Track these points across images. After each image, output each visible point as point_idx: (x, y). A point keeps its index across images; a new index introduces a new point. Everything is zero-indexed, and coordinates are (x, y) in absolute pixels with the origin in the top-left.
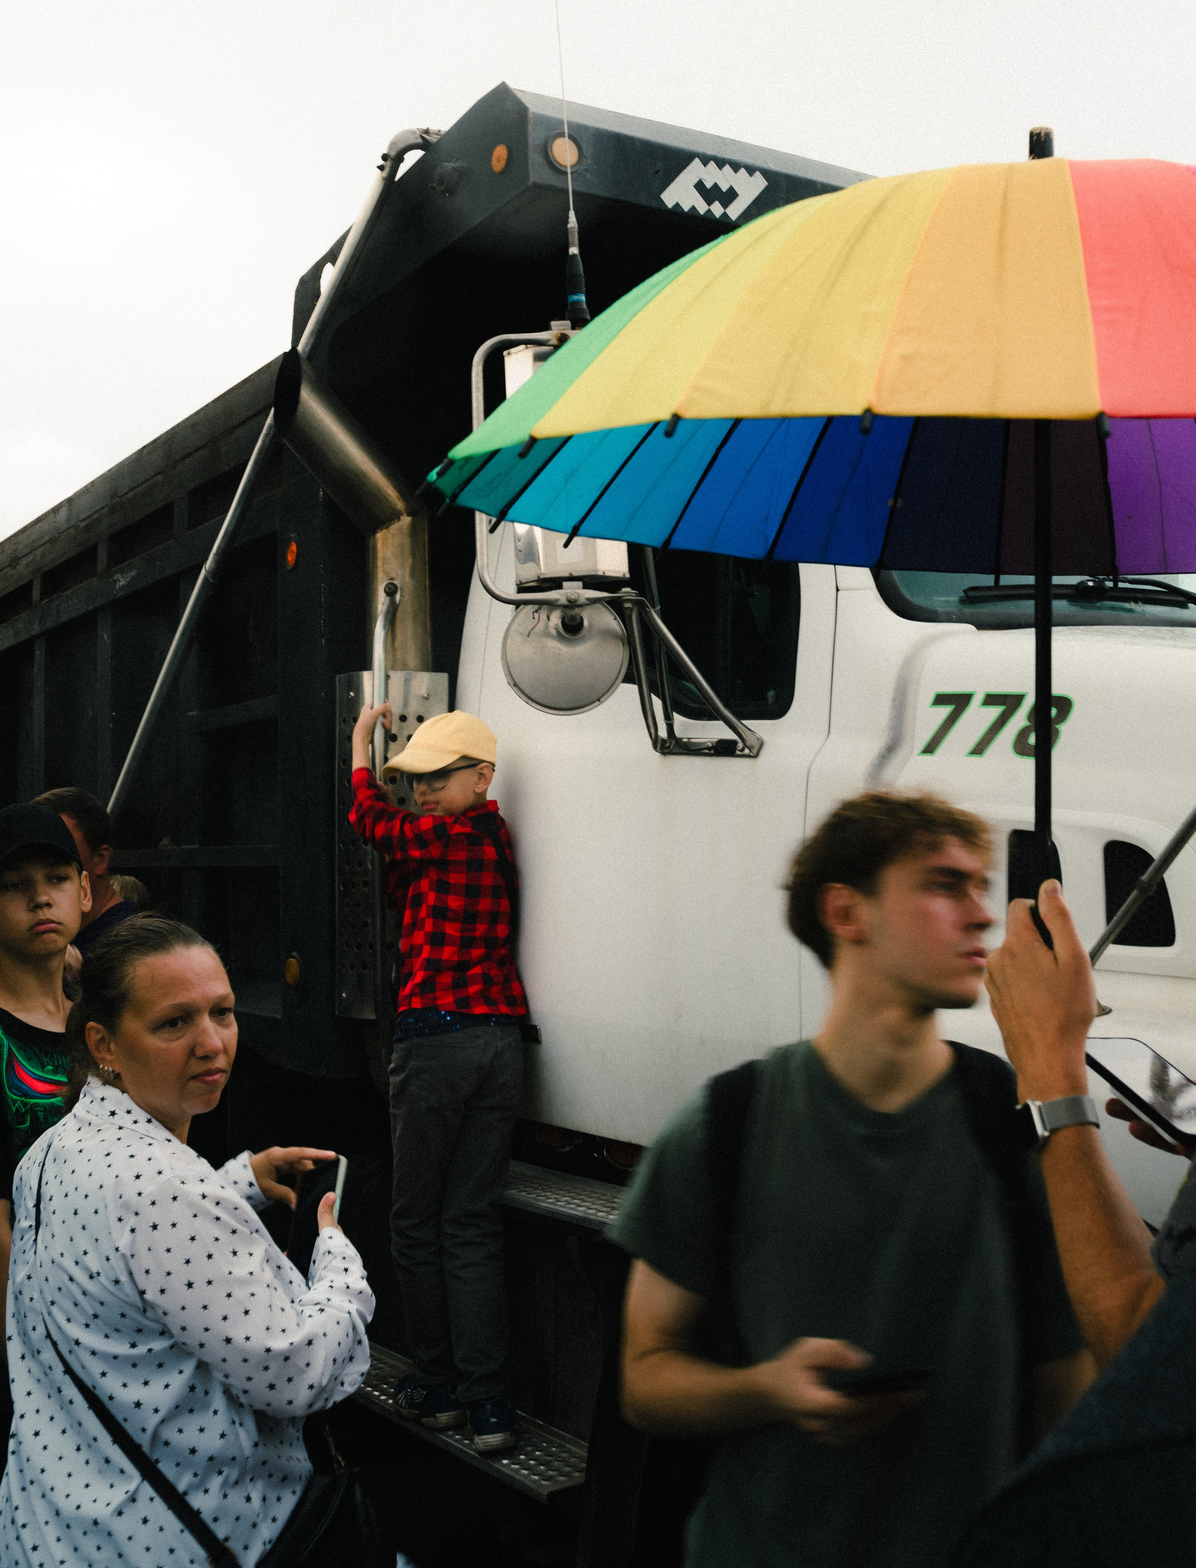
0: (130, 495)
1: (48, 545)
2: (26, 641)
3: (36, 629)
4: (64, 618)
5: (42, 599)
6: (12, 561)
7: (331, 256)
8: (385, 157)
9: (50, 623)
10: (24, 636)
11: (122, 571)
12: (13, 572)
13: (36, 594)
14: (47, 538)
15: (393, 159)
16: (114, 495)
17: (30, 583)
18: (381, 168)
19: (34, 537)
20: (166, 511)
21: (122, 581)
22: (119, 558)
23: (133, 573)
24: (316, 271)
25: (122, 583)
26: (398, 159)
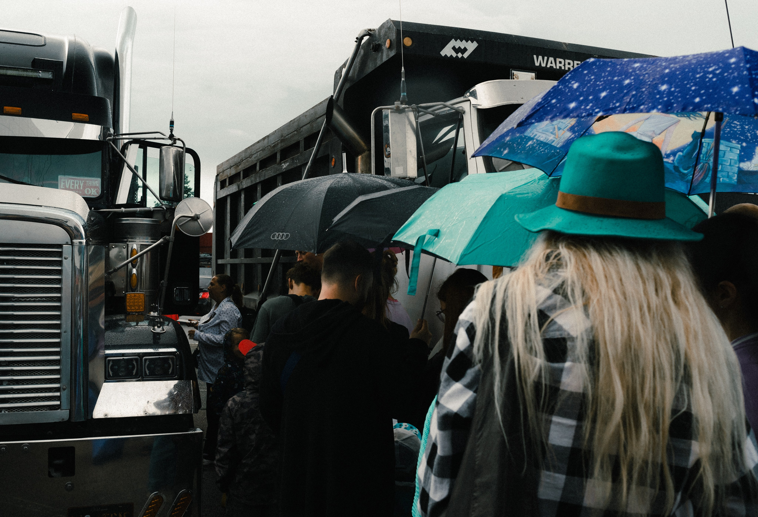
0: (287, 137)
1: (261, 151)
2: (254, 184)
3: (258, 181)
4: (266, 177)
5: (260, 170)
6: (250, 155)
7: (344, 65)
8: (357, 38)
9: (262, 179)
10: (254, 183)
11: (284, 163)
12: (250, 159)
13: (258, 168)
14: (261, 149)
15: (359, 40)
16: (282, 136)
17: (256, 164)
18: (356, 41)
19: (257, 148)
20: (297, 144)
21: (285, 166)
22: (284, 158)
23: (288, 164)
24: (341, 69)
25: (285, 167)
26: (362, 38)
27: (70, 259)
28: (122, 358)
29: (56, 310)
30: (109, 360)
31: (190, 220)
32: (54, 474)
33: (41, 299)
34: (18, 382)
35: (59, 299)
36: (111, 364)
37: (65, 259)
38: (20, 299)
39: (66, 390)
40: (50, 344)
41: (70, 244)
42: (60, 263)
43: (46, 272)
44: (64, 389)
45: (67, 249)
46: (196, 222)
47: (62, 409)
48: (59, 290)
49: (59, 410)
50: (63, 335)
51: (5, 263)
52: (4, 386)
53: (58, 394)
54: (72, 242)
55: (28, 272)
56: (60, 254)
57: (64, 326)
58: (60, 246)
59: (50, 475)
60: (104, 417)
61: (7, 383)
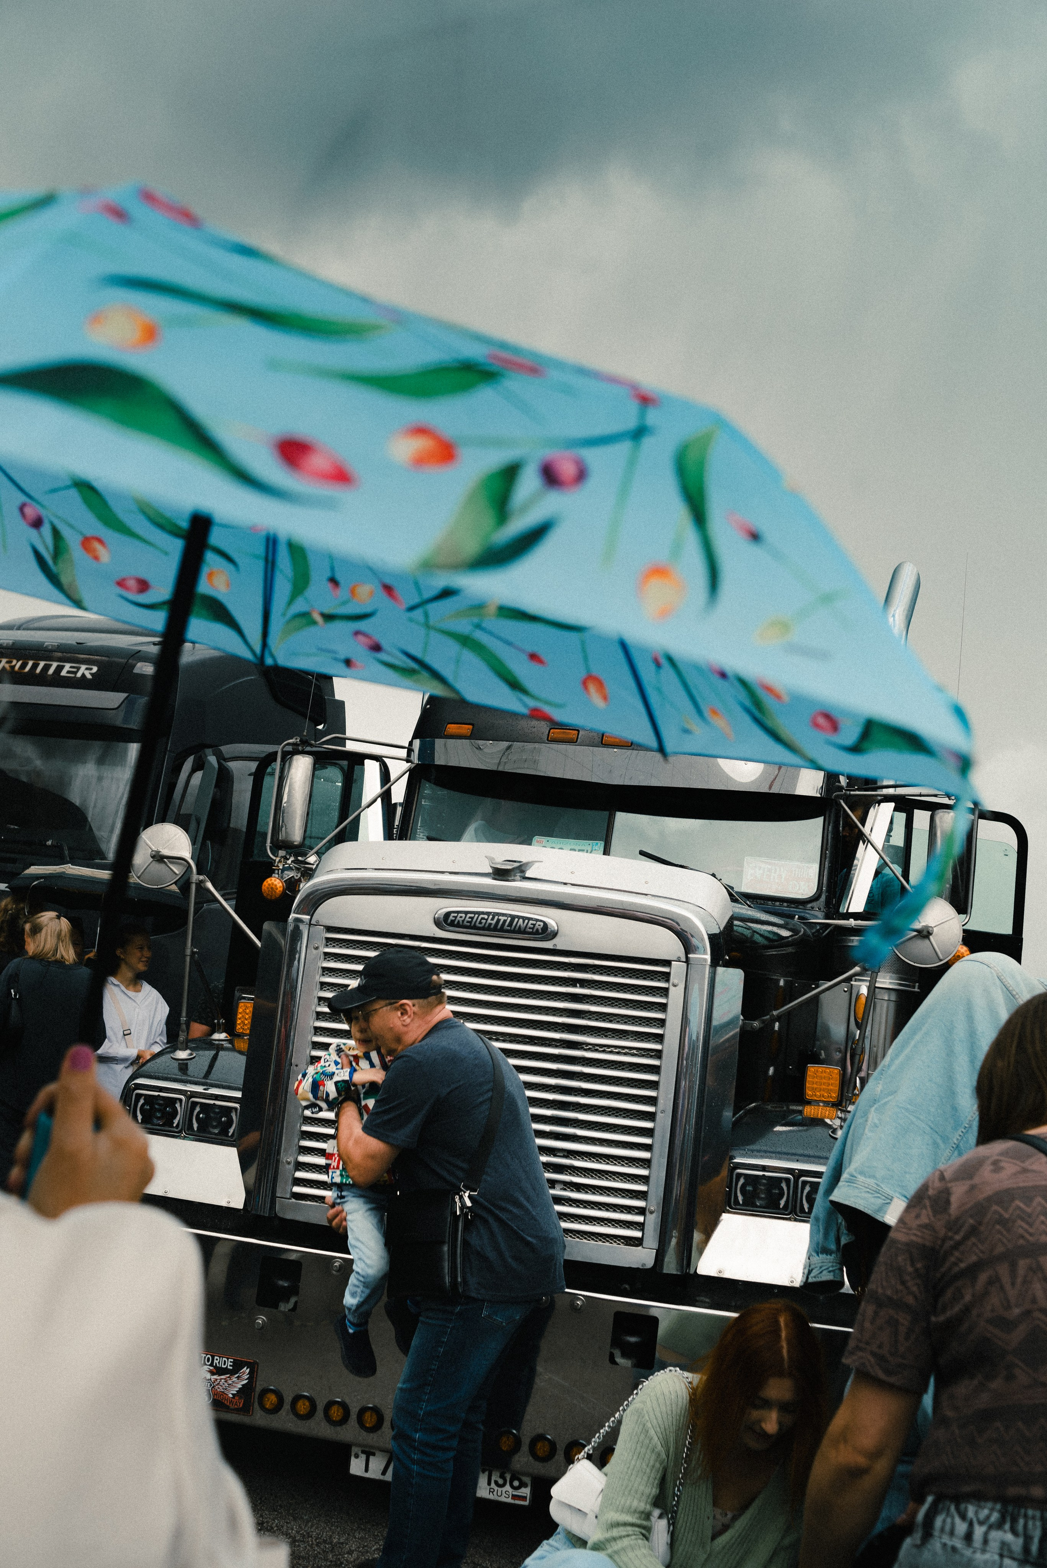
27: (682, 986)
28: (761, 1173)
29: (653, 1073)
30: (739, 1175)
31: (915, 936)
32: (619, 1360)
33: (628, 1051)
34: (579, 1187)
35: (658, 1054)
36: (742, 1181)
37: (675, 986)
38: (597, 1048)
39: (654, 1215)
40: (637, 1130)
41: (684, 960)
42: (665, 992)
43: (642, 1006)
44: (651, 1213)
45: (677, 970)
46: (927, 941)
47: (644, 1246)
48: (659, 1038)
49: (640, 1248)
50: (659, 1116)
51: (578, 985)
52: (557, 1190)
53: (640, 1219)
54: (687, 958)
55: (613, 1003)
56: (666, 977)
57: (661, 1101)
58: (667, 963)
59: (612, 1361)
60: (716, 1275)
61: (562, 1186)
